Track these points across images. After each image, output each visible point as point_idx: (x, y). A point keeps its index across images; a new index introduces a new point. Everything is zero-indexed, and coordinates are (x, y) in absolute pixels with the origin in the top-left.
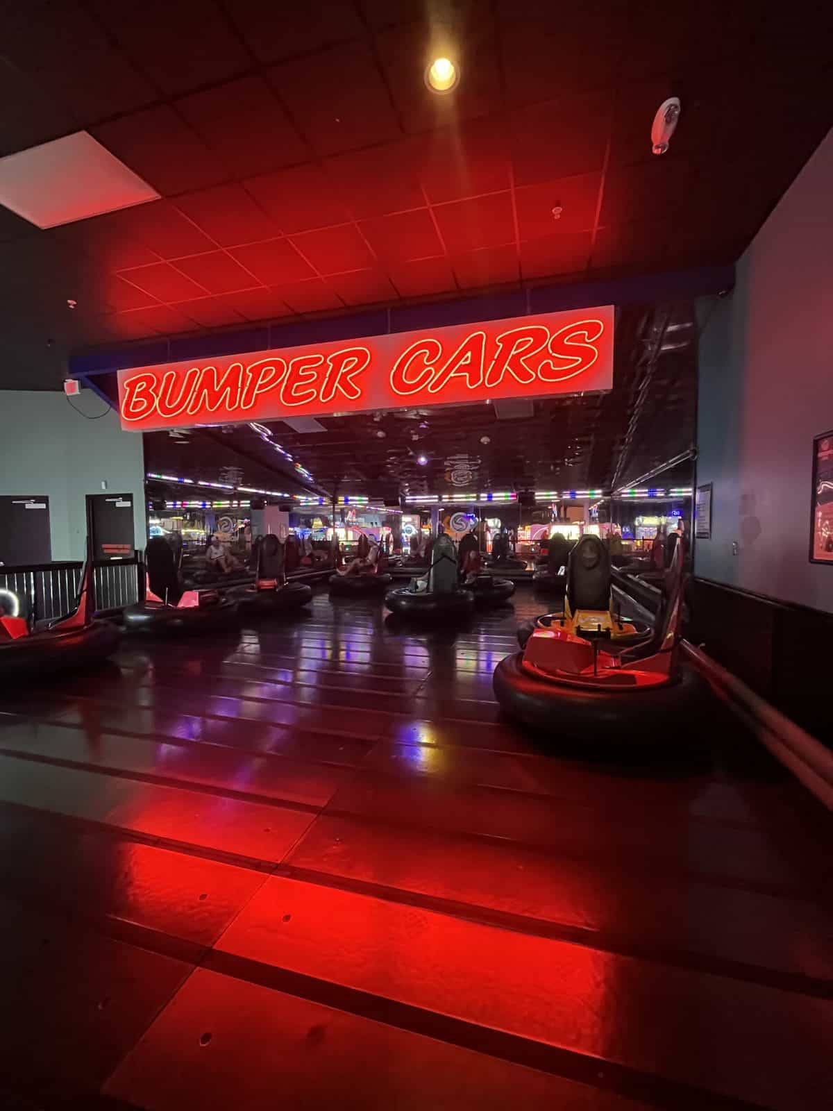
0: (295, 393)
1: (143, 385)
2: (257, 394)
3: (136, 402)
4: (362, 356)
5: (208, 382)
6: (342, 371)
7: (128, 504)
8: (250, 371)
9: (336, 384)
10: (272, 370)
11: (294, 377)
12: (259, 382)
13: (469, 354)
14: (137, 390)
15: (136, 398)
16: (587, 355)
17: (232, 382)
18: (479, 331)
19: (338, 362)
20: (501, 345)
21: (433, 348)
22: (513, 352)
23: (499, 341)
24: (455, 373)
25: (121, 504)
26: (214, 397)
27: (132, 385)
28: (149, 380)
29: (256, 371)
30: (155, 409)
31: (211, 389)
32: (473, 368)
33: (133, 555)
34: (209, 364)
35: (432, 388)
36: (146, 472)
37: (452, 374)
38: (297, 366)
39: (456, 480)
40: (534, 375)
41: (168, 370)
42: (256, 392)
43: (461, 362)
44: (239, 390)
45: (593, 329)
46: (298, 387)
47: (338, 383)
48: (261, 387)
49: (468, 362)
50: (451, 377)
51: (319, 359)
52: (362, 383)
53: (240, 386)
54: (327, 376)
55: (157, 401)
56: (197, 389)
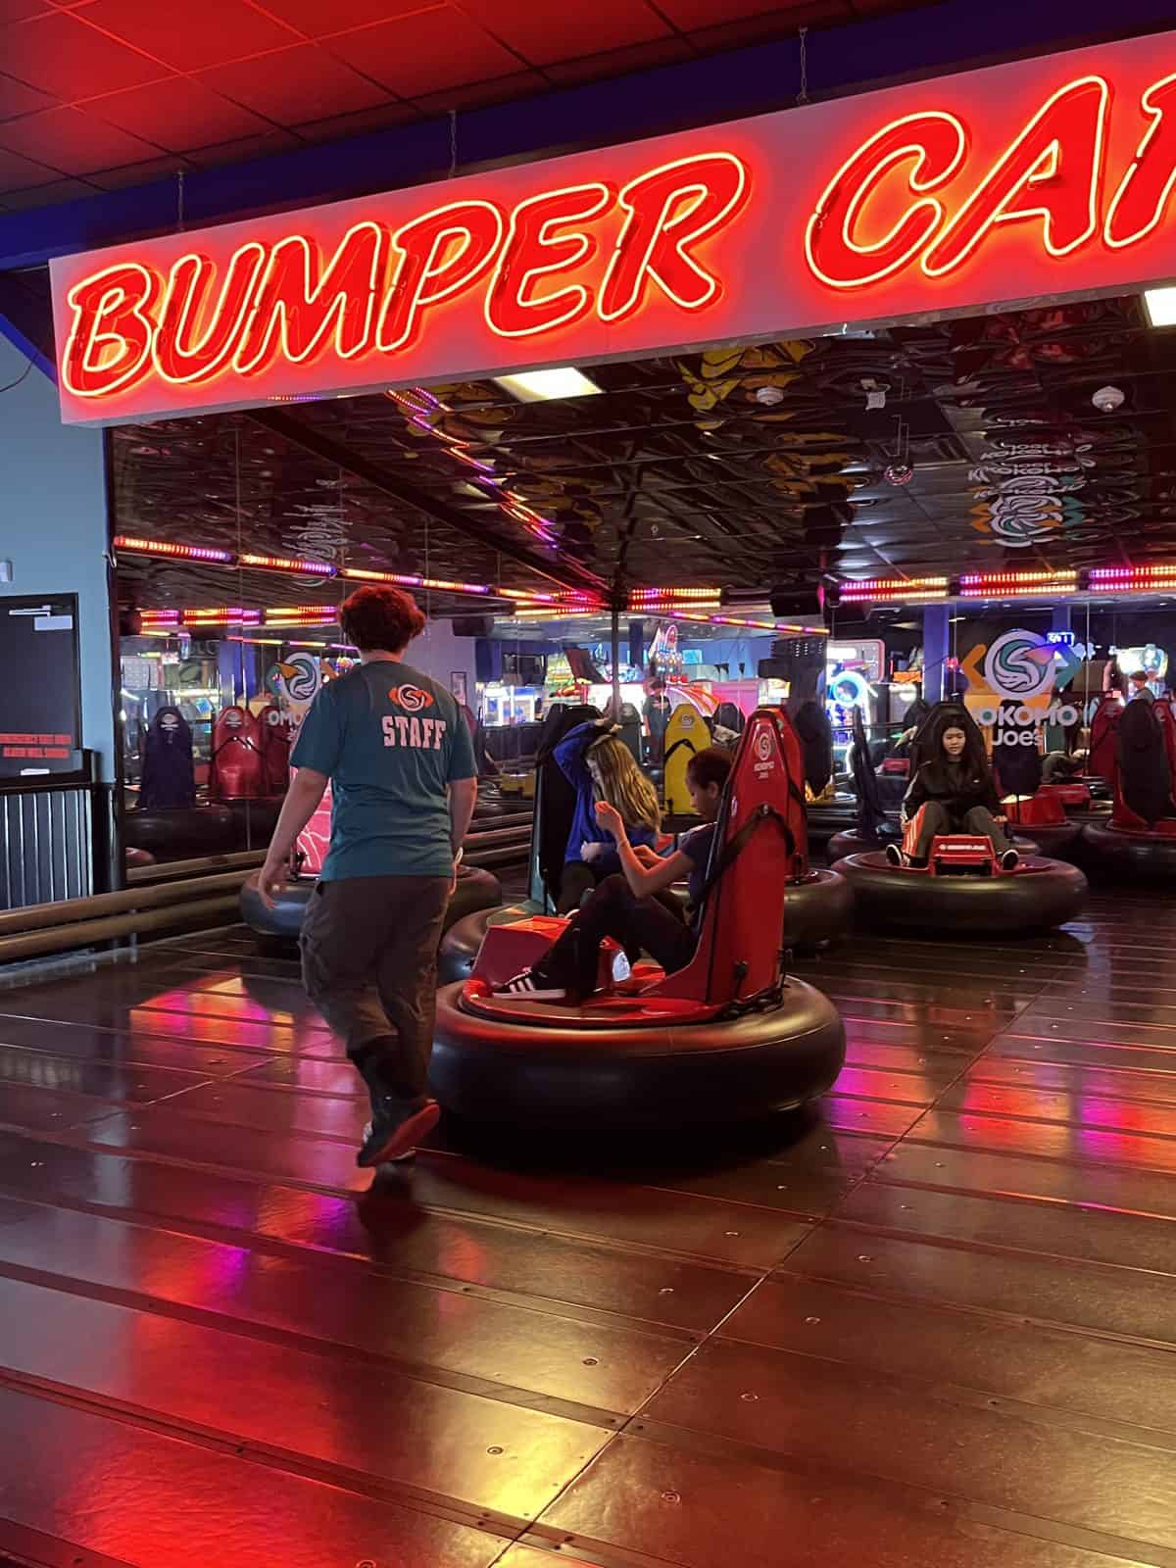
0: (525, 297)
1: (116, 296)
2: (420, 308)
3: (98, 346)
4: (719, 178)
5: (287, 280)
6: (663, 225)
7: (65, 622)
8: (401, 243)
9: (644, 265)
10: (462, 234)
11: (526, 253)
12: (426, 274)
13: (1054, 147)
14: (102, 311)
15: (99, 333)
17: (353, 276)
18: (1086, 74)
19: (649, 200)
20: (1159, 112)
21: (938, 142)
23: (1152, 101)
24: (1006, 210)
25: (47, 622)
26: (305, 322)
27: (89, 298)
28: (132, 284)
29: (419, 243)
30: (148, 360)
31: (294, 296)
32: (1063, 194)
33: (79, 766)
34: (291, 229)
35: (934, 261)
36: (112, 530)
37: (997, 216)
38: (531, 219)
41: (184, 250)
42: (416, 301)
43: (1030, 176)
44: (372, 295)
46: (533, 279)
47: (649, 263)
48: (431, 286)
49: (1049, 173)
50: (994, 225)
51: (596, 196)
52: (719, 259)
53: (372, 286)
54: (619, 243)
55: (152, 341)
56: (257, 302)
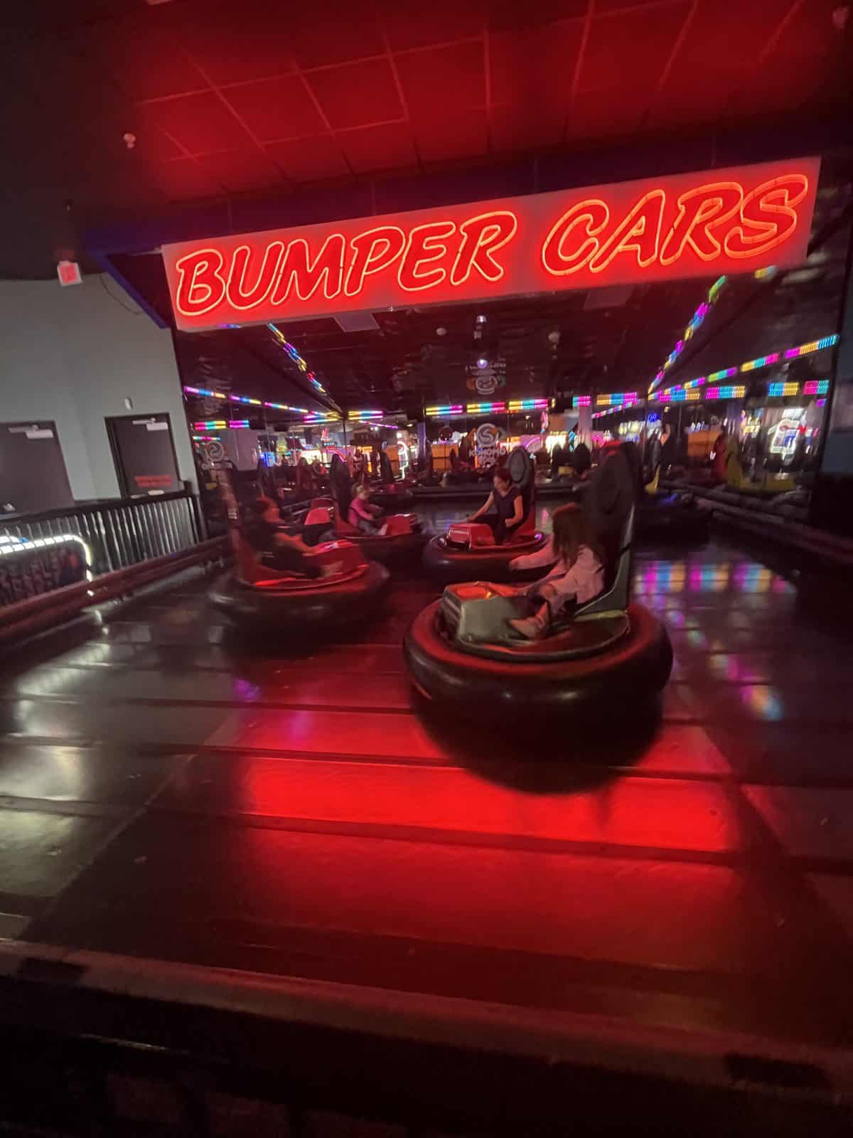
0: (417, 273)
1: (203, 266)
2: (365, 276)
3: (195, 290)
4: (506, 224)
5: (297, 259)
6: (481, 243)
7: (164, 426)
8: (354, 245)
9: (472, 261)
10: (385, 243)
11: (416, 252)
12: (369, 260)
13: (643, 221)
14: (196, 273)
15: (195, 284)
16: (784, 222)
17: (331, 259)
18: (658, 189)
19: (474, 231)
20: (684, 209)
21: (598, 213)
22: (697, 219)
23: (681, 204)
24: (624, 245)
25: (153, 426)
26: (307, 281)
27: (189, 266)
28: (212, 259)
29: (364, 245)
30: (225, 297)
31: (301, 269)
32: (646, 240)
34: (299, 237)
35: (595, 265)
38: (419, 237)
39: (481, 387)
40: (719, 246)
41: (241, 244)
42: (364, 273)
43: (633, 231)
44: (341, 270)
45: (795, 189)
46: (420, 265)
47: (475, 259)
48: (371, 266)
49: (642, 230)
51: (450, 228)
52: (504, 259)
53: (341, 265)
54: (460, 250)
55: (226, 289)
56: (282, 271)
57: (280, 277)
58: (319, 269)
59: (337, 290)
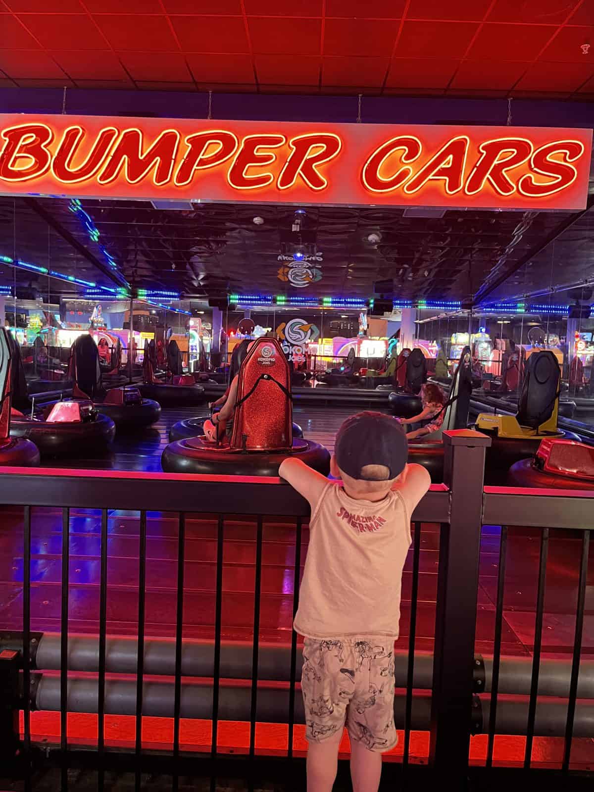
0: (245, 174)
1: (30, 137)
2: (197, 171)
3: (18, 158)
4: (332, 145)
6: (307, 156)
8: (188, 142)
9: (299, 171)
10: (218, 143)
11: (247, 156)
12: (200, 157)
13: (451, 157)
14: (21, 143)
15: (19, 152)
17: (164, 151)
18: (462, 135)
20: (485, 152)
21: (413, 147)
22: (496, 162)
23: (483, 148)
24: (434, 176)
28: (41, 133)
30: (48, 169)
31: (133, 154)
32: (453, 174)
35: (409, 188)
37: (430, 177)
38: (251, 145)
40: (515, 187)
41: (74, 124)
42: (195, 167)
43: (442, 165)
44: (173, 161)
45: (574, 150)
47: (301, 170)
48: (202, 162)
49: (449, 165)
50: (430, 180)
51: (280, 141)
52: (328, 173)
53: (173, 157)
54: (288, 160)
55: (51, 162)
56: (112, 153)
57: (110, 158)
58: (150, 157)
59: (167, 178)
